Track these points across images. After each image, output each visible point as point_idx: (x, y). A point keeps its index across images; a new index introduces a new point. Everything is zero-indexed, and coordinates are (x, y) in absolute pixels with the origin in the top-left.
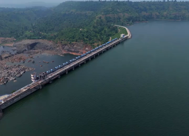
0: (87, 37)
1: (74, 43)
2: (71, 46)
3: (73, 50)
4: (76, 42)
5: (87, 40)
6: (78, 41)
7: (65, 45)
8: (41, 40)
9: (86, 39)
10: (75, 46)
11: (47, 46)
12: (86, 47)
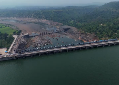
0: (99, 32)
1: (88, 33)
2: (85, 35)
3: (85, 38)
4: (90, 33)
5: (98, 34)
6: (91, 33)
7: (82, 34)
8: (73, 27)
9: (98, 32)
10: (88, 36)
11: (73, 32)
12: (95, 39)
